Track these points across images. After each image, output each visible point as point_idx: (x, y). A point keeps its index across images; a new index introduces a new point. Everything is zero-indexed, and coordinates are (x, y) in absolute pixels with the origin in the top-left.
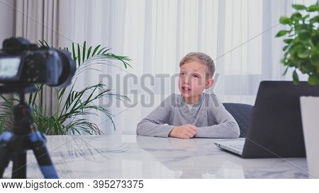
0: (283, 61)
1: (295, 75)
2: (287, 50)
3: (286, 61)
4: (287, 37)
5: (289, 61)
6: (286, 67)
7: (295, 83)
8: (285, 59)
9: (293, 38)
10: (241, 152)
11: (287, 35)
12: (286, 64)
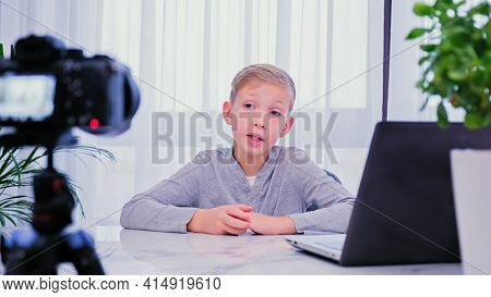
0: (420, 85)
1: (441, 111)
2: (427, 64)
3: (426, 85)
4: (426, 40)
5: (431, 84)
6: (426, 94)
7: (441, 126)
8: (424, 81)
9: (437, 42)
10: (338, 255)
11: (426, 35)
12: (425, 90)
